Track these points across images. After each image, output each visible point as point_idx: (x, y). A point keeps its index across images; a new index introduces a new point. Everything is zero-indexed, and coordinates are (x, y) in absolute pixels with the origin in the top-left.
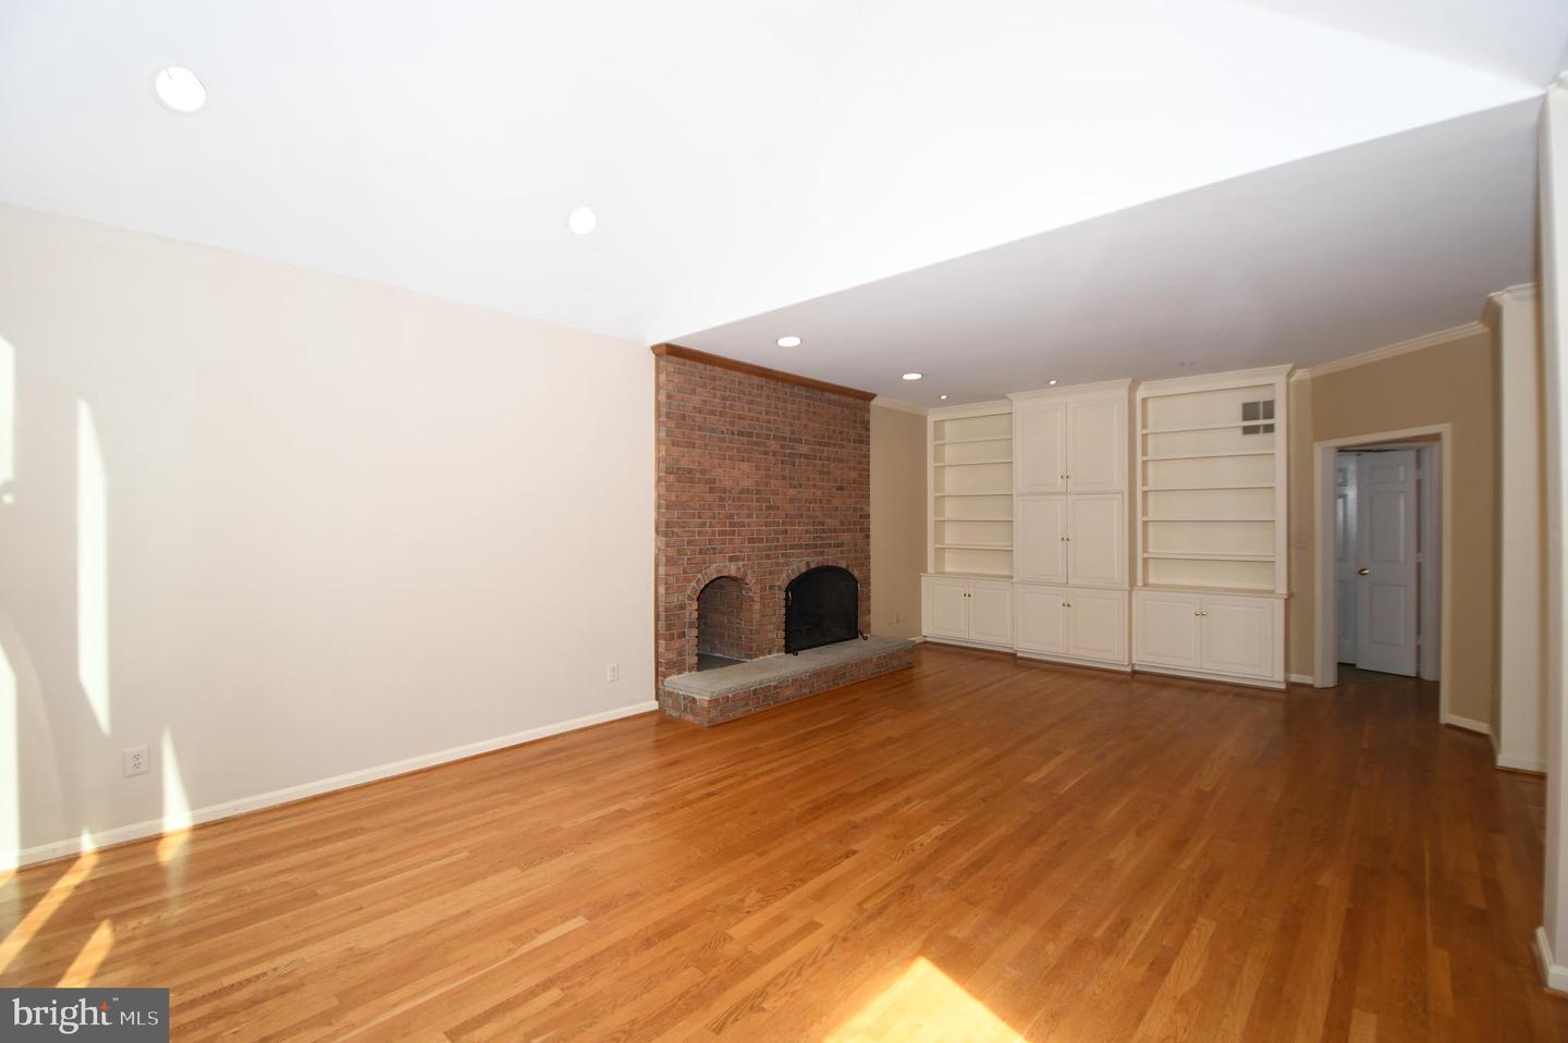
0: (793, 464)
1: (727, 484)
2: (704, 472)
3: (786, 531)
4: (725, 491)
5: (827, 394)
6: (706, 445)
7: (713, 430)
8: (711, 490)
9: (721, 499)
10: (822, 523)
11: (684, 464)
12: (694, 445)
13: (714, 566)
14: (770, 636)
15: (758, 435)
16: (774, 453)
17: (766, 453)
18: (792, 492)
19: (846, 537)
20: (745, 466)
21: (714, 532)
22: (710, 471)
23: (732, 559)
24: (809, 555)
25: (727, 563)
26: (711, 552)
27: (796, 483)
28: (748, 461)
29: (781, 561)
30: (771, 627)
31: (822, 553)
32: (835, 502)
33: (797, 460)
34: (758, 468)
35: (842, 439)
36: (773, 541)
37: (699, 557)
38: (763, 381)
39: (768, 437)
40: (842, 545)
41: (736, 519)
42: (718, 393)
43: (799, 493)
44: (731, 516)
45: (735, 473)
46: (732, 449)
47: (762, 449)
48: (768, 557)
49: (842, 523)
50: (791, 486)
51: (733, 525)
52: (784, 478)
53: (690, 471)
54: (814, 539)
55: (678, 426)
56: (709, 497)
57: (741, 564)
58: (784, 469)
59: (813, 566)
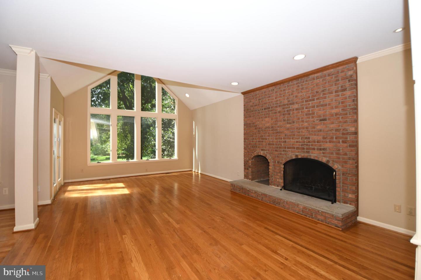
0: (289, 114)
1: (260, 126)
2: (253, 123)
3: (285, 142)
4: (260, 128)
5: (310, 76)
6: (254, 116)
7: (256, 111)
8: (256, 129)
9: (259, 131)
10: (309, 138)
11: (248, 122)
12: (250, 117)
13: (257, 151)
14: (278, 180)
15: (272, 107)
16: (279, 112)
17: (275, 113)
18: (288, 126)
19: (328, 145)
20: (267, 119)
21: (256, 141)
22: (255, 123)
23: (262, 150)
24: (299, 152)
25: (261, 151)
26: (256, 147)
27: (291, 121)
28: (268, 117)
29: (283, 153)
30: (278, 177)
31: (308, 152)
32: (319, 127)
33: (291, 113)
34: (272, 119)
35: (324, 94)
36: (278, 145)
37: (252, 149)
38: (274, 87)
39: (276, 107)
40: (324, 149)
41: (264, 137)
42: (258, 99)
43: (293, 125)
44: (262, 136)
45: (263, 122)
46: (262, 115)
47: (274, 112)
48: (276, 151)
49: (324, 138)
50: (288, 123)
51: (263, 139)
52: (284, 120)
53: (250, 124)
54: (302, 145)
55: (247, 112)
56: (255, 131)
57: (266, 152)
58: (284, 117)
59: (300, 157)
